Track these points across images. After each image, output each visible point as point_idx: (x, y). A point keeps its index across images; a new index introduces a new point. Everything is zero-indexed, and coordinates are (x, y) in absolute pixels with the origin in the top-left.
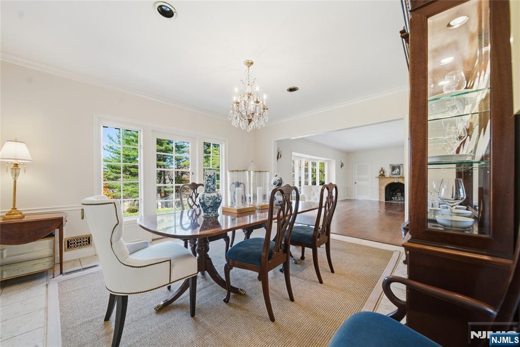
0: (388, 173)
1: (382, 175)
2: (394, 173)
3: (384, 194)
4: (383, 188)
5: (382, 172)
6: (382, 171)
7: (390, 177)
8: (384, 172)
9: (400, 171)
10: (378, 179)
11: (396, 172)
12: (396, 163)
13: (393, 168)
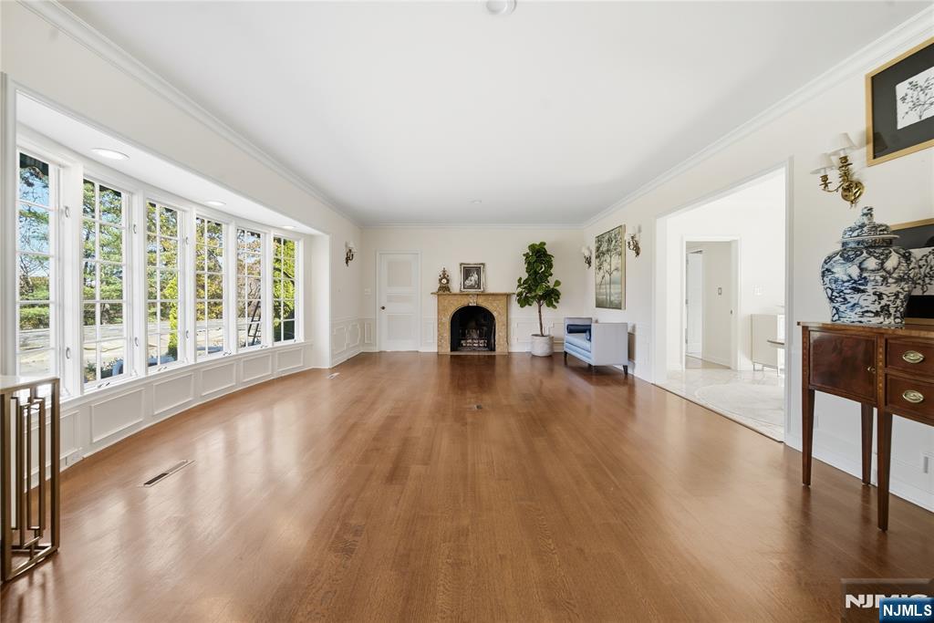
0: (456, 284)
1: (444, 289)
2: (468, 283)
3: (447, 335)
4: (447, 320)
5: (444, 281)
6: (444, 277)
7: (461, 294)
8: (448, 281)
9: (479, 278)
10: (435, 297)
11: (473, 282)
12: (472, 260)
13: (467, 271)
